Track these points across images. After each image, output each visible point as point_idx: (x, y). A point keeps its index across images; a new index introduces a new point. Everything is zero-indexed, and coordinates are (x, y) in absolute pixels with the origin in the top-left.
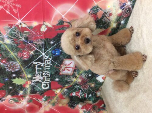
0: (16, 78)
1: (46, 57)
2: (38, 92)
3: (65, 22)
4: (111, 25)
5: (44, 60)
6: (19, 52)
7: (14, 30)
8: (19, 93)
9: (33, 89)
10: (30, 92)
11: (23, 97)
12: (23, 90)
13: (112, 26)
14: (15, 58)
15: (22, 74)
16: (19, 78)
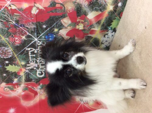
0: (9, 65)
1: (39, 43)
2: (33, 80)
3: (58, 3)
4: (107, 7)
5: (37, 46)
6: (10, 37)
7: (4, 12)
8: (13, 81)
9: (28, 77)
10: (25, 79)
11: (18, 84)
12: (17, 78)
13: (109, 9)
14: (6, 43)
15: (15, 61)
16: (12, 65)
